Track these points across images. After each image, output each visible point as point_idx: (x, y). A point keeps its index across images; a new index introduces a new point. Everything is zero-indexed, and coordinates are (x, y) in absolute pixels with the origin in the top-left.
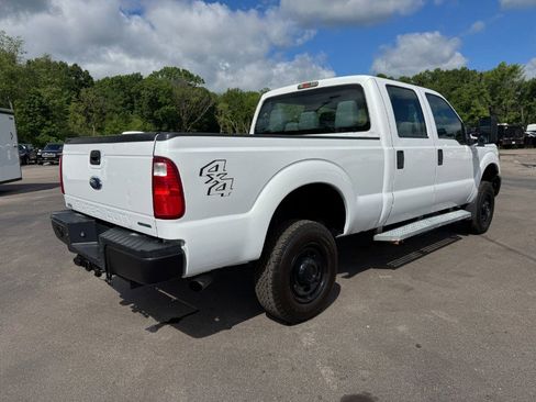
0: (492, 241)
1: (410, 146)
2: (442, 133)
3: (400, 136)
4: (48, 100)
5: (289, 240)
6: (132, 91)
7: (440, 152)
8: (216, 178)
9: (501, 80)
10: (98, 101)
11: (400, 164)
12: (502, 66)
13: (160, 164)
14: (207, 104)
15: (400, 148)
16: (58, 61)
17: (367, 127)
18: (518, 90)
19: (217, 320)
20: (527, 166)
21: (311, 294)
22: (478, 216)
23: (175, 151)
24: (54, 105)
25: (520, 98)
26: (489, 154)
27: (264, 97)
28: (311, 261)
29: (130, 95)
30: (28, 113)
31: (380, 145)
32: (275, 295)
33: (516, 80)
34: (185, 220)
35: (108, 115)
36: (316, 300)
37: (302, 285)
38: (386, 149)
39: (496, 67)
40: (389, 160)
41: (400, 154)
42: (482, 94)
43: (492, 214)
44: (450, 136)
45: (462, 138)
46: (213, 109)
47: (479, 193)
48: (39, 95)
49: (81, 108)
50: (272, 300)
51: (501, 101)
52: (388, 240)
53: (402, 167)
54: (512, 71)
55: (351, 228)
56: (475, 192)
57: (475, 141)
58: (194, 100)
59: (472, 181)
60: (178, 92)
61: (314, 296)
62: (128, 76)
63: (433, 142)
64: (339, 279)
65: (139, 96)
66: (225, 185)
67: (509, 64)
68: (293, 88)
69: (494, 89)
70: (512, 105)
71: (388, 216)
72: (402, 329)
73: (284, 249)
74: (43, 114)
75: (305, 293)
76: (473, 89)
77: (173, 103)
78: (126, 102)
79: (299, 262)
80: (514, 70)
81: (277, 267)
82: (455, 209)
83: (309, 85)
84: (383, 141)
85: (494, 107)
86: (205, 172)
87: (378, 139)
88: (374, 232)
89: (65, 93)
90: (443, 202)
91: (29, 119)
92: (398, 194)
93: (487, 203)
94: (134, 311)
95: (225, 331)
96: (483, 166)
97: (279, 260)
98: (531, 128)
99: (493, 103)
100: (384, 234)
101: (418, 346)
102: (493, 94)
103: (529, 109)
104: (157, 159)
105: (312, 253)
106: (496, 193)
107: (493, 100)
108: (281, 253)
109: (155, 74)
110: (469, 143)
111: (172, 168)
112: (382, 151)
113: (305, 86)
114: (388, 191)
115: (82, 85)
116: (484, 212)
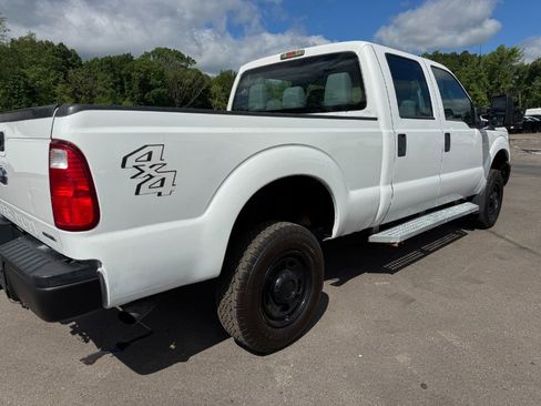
0: (502, 237)
1: (413, 128)
2: (449, 114)
3: (402, 117)
4: (34, 81)
5: (260, 249)
6: (123, 72)
7: (448, 136)
8: (148, 171)
9: (500, 63)
10: (86, 83)
11: (402, 151)
12: (501, 49)
13: (60, 151)
14: (200, 86)
15: (402, 132)
16: (44, 40)
17: (362, 105)
18: (517, 74)
19: (172, 346)
20: (527, 151)
21: (289, 315)
22: (486, 209)
23: (80, 131)
24: (40, 86)
25: (518, 82)
26: (499, 138)
27: (241, 71)
28: (291, 273)
29: (120, 76)
30: (13, 95)
31: (378, 127)
32: (240, 322)
33: (514, 64)
34: (99, 233)
35: (98, 97)
36: (297, 321)
37: (278, 304)
38: (385, 131)
39: (495, 50)
40: (388, 146)
41: (402, 138)
42: (481, 77)
43: (500, 207)
44: (457, 117)
45: (471, 121)
46: (207, 91)
47: (488, 183)
48: (25, 76)
49: (69, 90)
50: (237, 327)
51: (499, 85)
52: (386, 241)
53: (404, 155)
54: (510, 54)
55: (341, 229)
56: (484, 182)
57: (487, 124)
58: (187, 81)
59: (480, 169)
60: (170, 74)
61: (294, 316)
62: (119, 57)
63: (439, 125)
64: (327, 287)
65: (129, 77)
66: (163, 180)
67: (508, 47)
68: (275, 59)
69: (493, 72)
70: (511, 89)
71: (386, 212)
72: (402, 359)
73: (253, 261)
74: (29, 95)
75: (282, 314)
76: (471, 73)
77: (164, 85)
78: (116, 84)
79: (275, 275)
80: (513, 52)
81: (243, 286)
82: (461, 201)
83: (293, 54)
84: (381, 121)
85: (492, 91)
86: (131, 162)
87: (376, 119)
88: (369, 231)
89: (52, 74)
90: (449, 194)
91: (14, 100)
92: (398, 186)
93: (495, 194)
94: (73, 333)
95: (180, 364)
96: (493, 152)
97: (246, 276)
98: (530, 112)
99: (491, 88)
100: (380, 235)
101: (424, 386)
102: (491, 78)
103: (527, 93)
104: (57, 144)
105: (291, 264)
106: (505, 182)
107: (491, 84)
108: (250, 267)
109: (147, 55)
110: (479, 126)
111: (77, 157)
112: (380, 135)
113: (289, 55)
114: (387, 184)
115: (69, 65)
116: (492, 204)
